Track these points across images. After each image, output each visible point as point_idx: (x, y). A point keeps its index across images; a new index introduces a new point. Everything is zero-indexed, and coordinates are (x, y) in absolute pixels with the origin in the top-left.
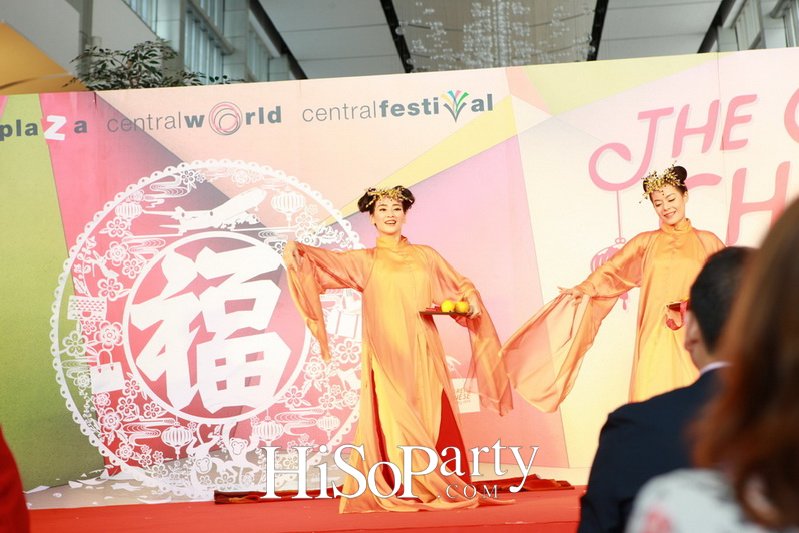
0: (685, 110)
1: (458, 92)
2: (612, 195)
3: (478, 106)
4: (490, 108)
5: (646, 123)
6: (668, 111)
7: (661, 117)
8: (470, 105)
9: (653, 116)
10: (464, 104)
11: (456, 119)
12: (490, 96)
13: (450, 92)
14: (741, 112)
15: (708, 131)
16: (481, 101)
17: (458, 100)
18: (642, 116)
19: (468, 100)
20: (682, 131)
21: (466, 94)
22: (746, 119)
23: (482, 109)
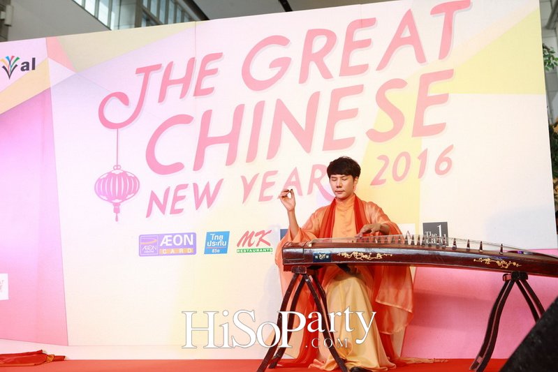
0: (170, 66)
1: (13, 57)
2: (113, 132)
3: (26, 67)
4: (33, 68)
5: (142, 77)
6: (158, 67)
7: (152, 72)
8: (20, 66)
9: (146, 71)
10: (16, 66)
11: (9, 77)
12: (34, 59)
13: (7, 58)
14: (210, 66)
15: (185, 81)
16: (28, 63)
17: (12, 62)
18: (139, 71)
19: (19, 63)
20: (166, 82)
21: (18, 58)
22: (214, 72)
23: (28, 69)
